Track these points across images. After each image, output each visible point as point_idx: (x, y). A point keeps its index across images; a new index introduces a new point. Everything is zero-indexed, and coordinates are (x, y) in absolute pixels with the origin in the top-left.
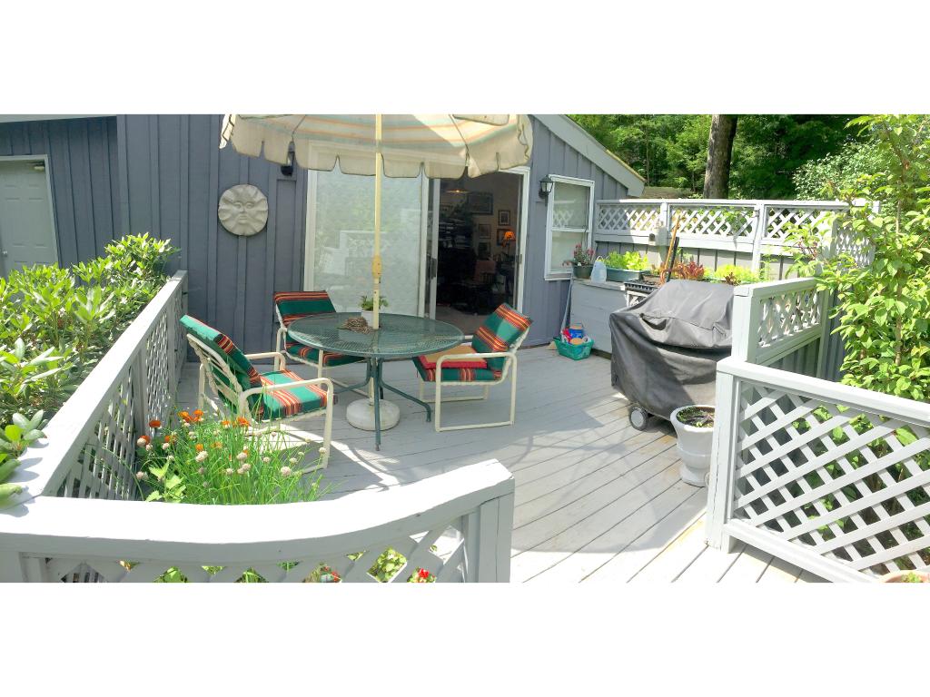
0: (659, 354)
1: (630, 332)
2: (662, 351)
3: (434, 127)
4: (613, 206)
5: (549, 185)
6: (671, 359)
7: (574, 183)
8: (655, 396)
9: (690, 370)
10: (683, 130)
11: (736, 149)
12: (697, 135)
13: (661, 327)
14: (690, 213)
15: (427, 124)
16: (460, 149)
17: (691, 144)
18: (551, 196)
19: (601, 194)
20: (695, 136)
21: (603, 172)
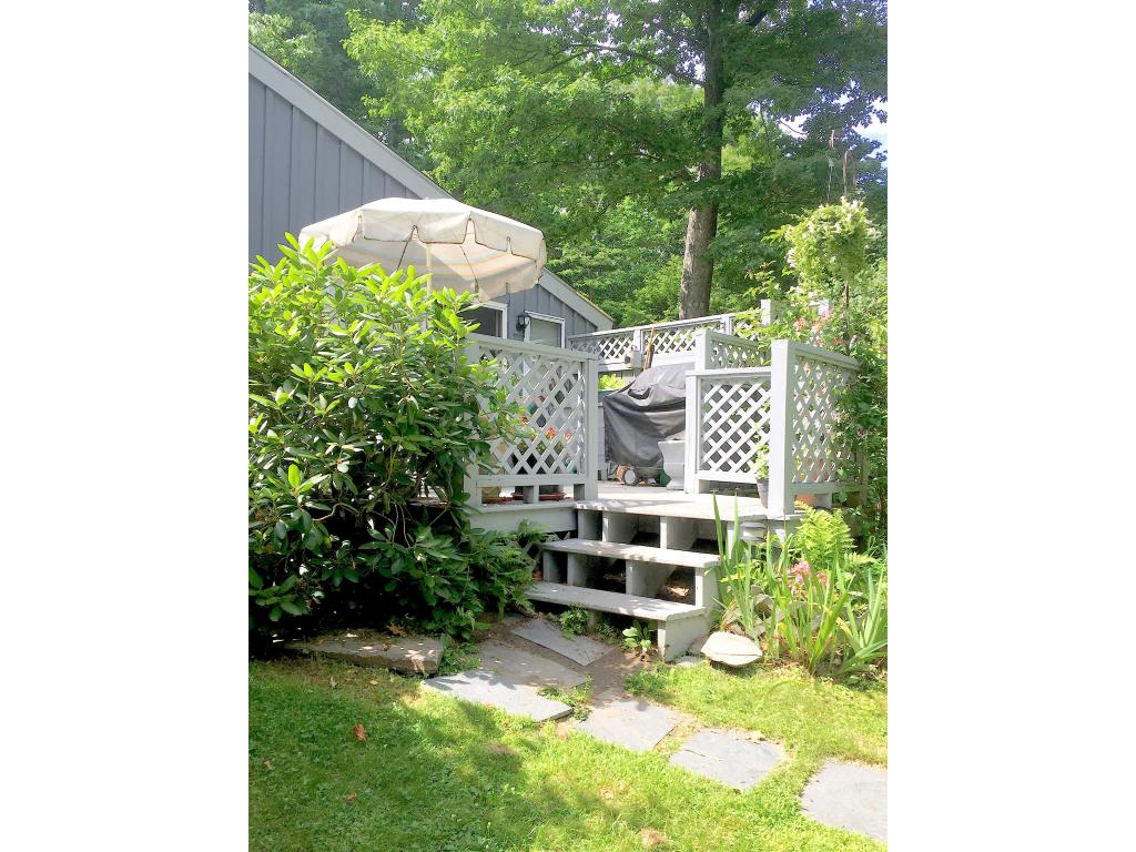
0: (648, 417)
1: (620, 407)
2: (648, 414)
3: (453, 265)
4: (587, 338)
5: (527, 320)
6: (655, 418)
7: (552, 320)
8: (644, 452)
9: (669, 422)
10: (643, 285)
11: (717, 299)
12: (662, 288)
13: (645, 396)
14: (662, 335)
15: (446, 263)
16: (470, 282)
17: (655, 301)
18: (528, 330)
19: (571, 330)
20: (662, 290)
21: (573, 311)
